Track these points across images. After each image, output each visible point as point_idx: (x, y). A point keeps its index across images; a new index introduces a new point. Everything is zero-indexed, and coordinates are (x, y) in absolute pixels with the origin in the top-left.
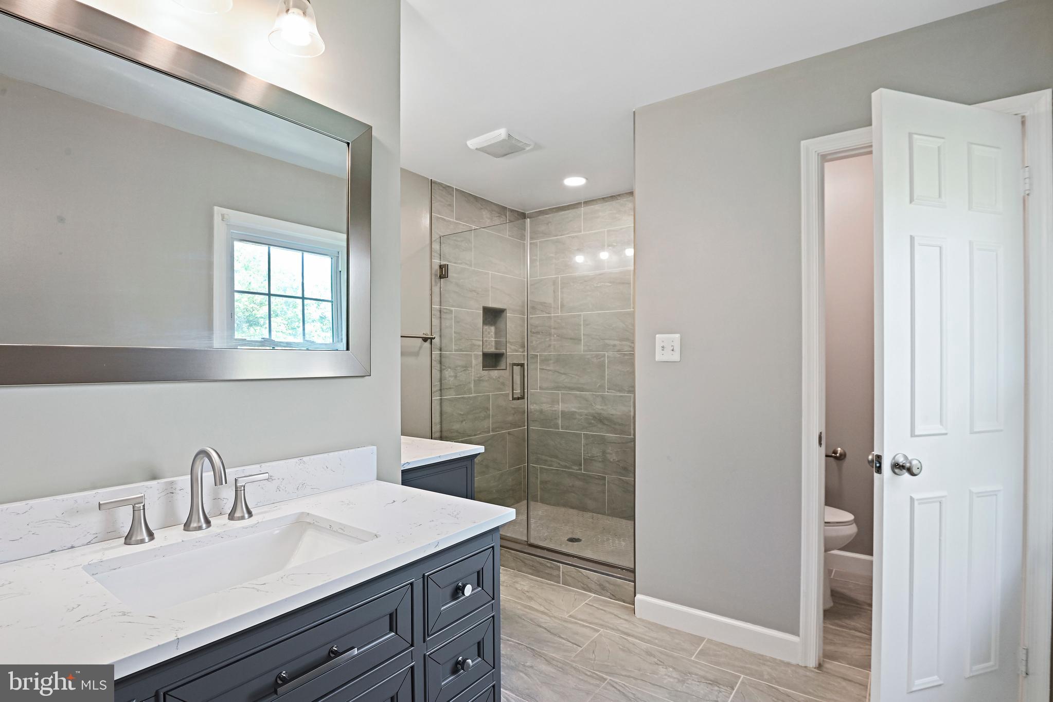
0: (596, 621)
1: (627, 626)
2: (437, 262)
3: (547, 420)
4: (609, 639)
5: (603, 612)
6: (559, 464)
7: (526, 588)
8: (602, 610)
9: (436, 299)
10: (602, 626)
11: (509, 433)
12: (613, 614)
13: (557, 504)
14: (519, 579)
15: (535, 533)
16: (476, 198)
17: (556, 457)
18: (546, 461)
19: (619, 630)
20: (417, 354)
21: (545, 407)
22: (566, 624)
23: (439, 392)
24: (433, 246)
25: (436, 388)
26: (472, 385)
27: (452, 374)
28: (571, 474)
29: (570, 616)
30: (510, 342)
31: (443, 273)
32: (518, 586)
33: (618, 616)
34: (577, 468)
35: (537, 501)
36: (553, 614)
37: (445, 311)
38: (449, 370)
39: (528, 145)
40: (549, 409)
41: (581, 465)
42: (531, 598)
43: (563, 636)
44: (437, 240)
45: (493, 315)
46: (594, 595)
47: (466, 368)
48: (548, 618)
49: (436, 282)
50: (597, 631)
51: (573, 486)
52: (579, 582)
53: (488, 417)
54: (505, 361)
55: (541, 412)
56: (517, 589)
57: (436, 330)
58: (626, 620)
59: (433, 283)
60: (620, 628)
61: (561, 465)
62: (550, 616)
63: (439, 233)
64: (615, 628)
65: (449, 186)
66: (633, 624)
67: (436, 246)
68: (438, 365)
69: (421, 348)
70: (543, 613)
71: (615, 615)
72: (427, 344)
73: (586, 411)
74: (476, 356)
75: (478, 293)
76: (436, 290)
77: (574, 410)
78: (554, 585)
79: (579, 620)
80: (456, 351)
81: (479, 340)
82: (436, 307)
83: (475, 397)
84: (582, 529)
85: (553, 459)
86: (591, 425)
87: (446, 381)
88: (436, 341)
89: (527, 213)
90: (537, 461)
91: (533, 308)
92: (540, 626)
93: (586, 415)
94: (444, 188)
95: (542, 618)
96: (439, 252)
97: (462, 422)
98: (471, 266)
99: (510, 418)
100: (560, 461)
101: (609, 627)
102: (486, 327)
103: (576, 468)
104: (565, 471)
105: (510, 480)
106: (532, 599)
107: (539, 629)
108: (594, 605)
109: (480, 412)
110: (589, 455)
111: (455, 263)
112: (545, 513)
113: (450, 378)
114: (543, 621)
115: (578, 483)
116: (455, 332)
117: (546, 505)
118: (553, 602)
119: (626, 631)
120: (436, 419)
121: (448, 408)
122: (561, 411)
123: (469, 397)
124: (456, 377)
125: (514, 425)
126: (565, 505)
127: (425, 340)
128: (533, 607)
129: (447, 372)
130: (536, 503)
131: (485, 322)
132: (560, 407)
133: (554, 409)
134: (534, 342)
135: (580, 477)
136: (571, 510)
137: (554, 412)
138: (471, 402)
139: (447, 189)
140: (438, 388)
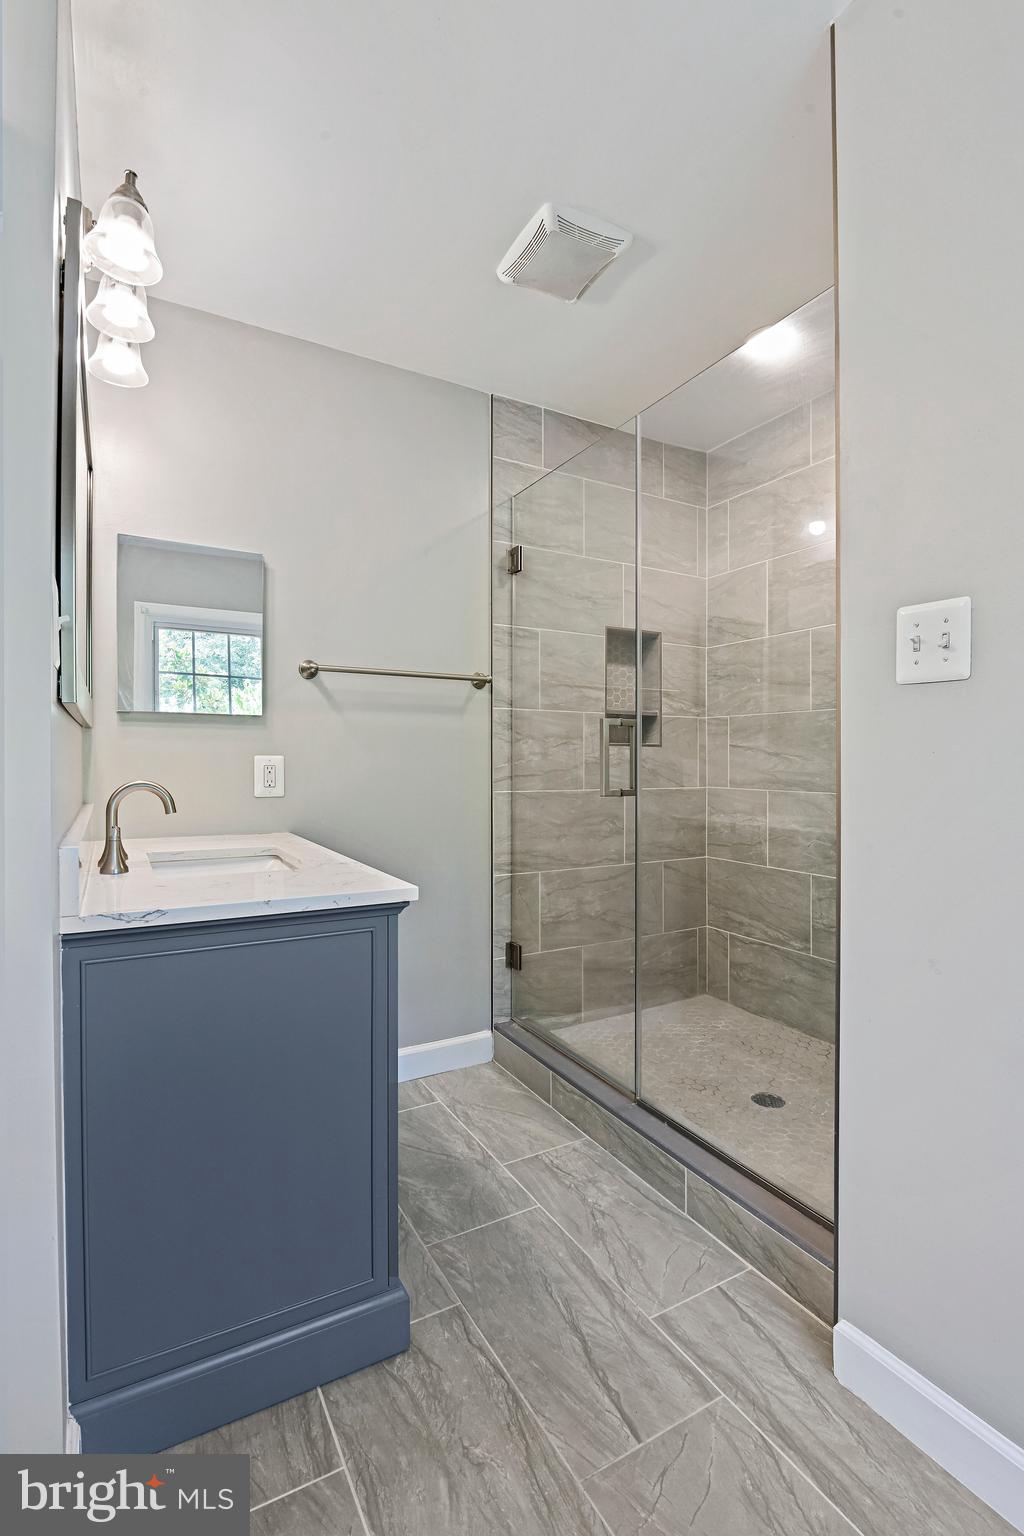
0: (720, 1357)
1: (798, 1407)
2: (504, 545)
3: (743, 846)
4: (728, 1438)
5: (751, 1329)
6: (766, 933)
7: (604, 1204)
8: (751, 1322)
9: (502, 610)
10: (730, 1381)
11: (666, 866)
12: (775, 1346)
13: (761, 1012)
14: (602, 1175)
15: (690, 1070)
16: (590, 426)
17: (759, 918)
18: (741, 924)
19: (769, 1413)
20: (460, 711)
21: (740, 820)
22: (639, 1343)
23: (509, 781)
24: (494, 516)
25: (503, 771)
26: (582, 773)
27: (537, 749)
28: (786, 956)
29: (664, 1320)
30: (668, 695)
31: (515, 563)
32: (592, 1194)
33: (784, 1359)
34: (801, 946)
35: (725, 999)
36: (624, 1297)
37: (521, 633)
38: (531, 741)
39: (618, 242)
40: (746, 823)
41: (808, 941)
42: (599, 1234)
43: (611, 1383)
44: (506, 505)
45: (626, 645)
46: (750, 1267)
47: (567, 740)
48: (606, 1308)
49: (500, 580)
50: (707, 1394)
51: (792, 981)
52: (721, 1222)
53: (619, 832)
54: (659, 730)
55: (733, 828)
56: (584, 1200)
57: (502, 666)
58: (801, 1379)
59: (495, 582)
60: (775, 1407)
61: (770, 936)
62: (613, 1304)
63: (509, 491)
64: (762, 1401)
65: (529, 406)
66: (817, 1402)
67: (501, 516)
68: (507, 733)
69: (469, 699)
70: (604, 1288)
71: (780, 1354)
72: (485, 692)
73: (818, 831)
74: (590, 718)
75: (595, 602)
76: (502, 594)
77: (794, 826)
78: (668, 1210)
79: (677, 1338)
80: (544, 707)
81: (601, 689)
82: (502, 625)
83: (587, 794)
84: (795, 1078)
85: (755, 923)
86: (828, 861)
87: (523, 762)
88: (501, 684)
89: (708, 452)
90: (728, 922)
91: (720, 630)
92: (576, 1330)
93: (818, 839)
94: (520, 409)
95: (593, 1304)
96: (508, 527)
97: (558, 838)
98: (579, 551)
99: (669, 838)
100: (768, 926)
101: (745, 1391)
102: (612, 667)
103: (797, 945)
104: (776, 948)
105: (670, 953)
106: (602, 1238)
107: (570, 1340)
108: (740, 1300)
109: (601, 822)
110: (825, 922)
111: (543, 546)
112: (731, 1027)
113: (531, 757)
114: (593, 1313)
115: (802, 977)
116: (542, 673)
117: (740, 1010)
118: (643, 1259)
119: (787, 1420)
120: (502, 828)
121: (526, 812)
122: (771, 830)
123: (576, 794)
124: (545, 755)
125: (683, 851)
126: (779, 1017)
127: (479, 684)
128: (592, 1266)
129: (525, 746)
130: (722, 1002)
131: (611, 658)
132: (768, 821)
133: (756, 824)
134: (721, 695)
135: (805, 964)
136: (789, 1029)
137: (756, 830)
138: (580, 802)
139: (528, 411)
140: (506, 773)
